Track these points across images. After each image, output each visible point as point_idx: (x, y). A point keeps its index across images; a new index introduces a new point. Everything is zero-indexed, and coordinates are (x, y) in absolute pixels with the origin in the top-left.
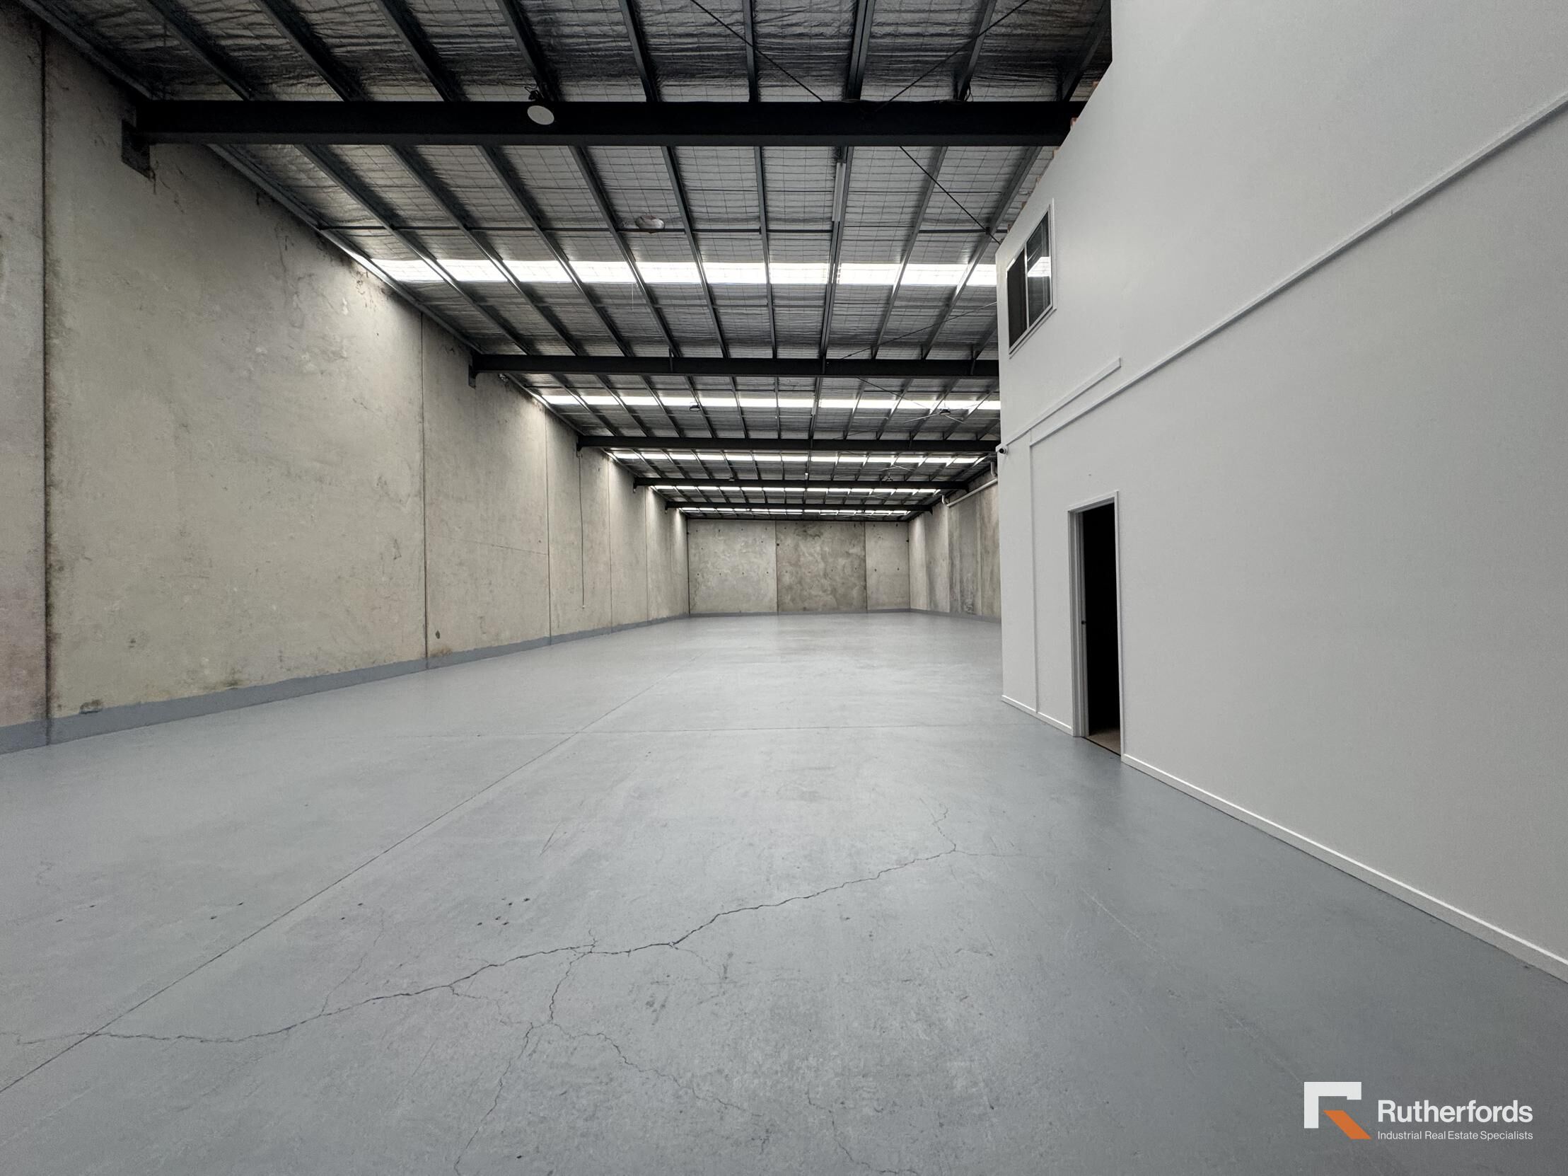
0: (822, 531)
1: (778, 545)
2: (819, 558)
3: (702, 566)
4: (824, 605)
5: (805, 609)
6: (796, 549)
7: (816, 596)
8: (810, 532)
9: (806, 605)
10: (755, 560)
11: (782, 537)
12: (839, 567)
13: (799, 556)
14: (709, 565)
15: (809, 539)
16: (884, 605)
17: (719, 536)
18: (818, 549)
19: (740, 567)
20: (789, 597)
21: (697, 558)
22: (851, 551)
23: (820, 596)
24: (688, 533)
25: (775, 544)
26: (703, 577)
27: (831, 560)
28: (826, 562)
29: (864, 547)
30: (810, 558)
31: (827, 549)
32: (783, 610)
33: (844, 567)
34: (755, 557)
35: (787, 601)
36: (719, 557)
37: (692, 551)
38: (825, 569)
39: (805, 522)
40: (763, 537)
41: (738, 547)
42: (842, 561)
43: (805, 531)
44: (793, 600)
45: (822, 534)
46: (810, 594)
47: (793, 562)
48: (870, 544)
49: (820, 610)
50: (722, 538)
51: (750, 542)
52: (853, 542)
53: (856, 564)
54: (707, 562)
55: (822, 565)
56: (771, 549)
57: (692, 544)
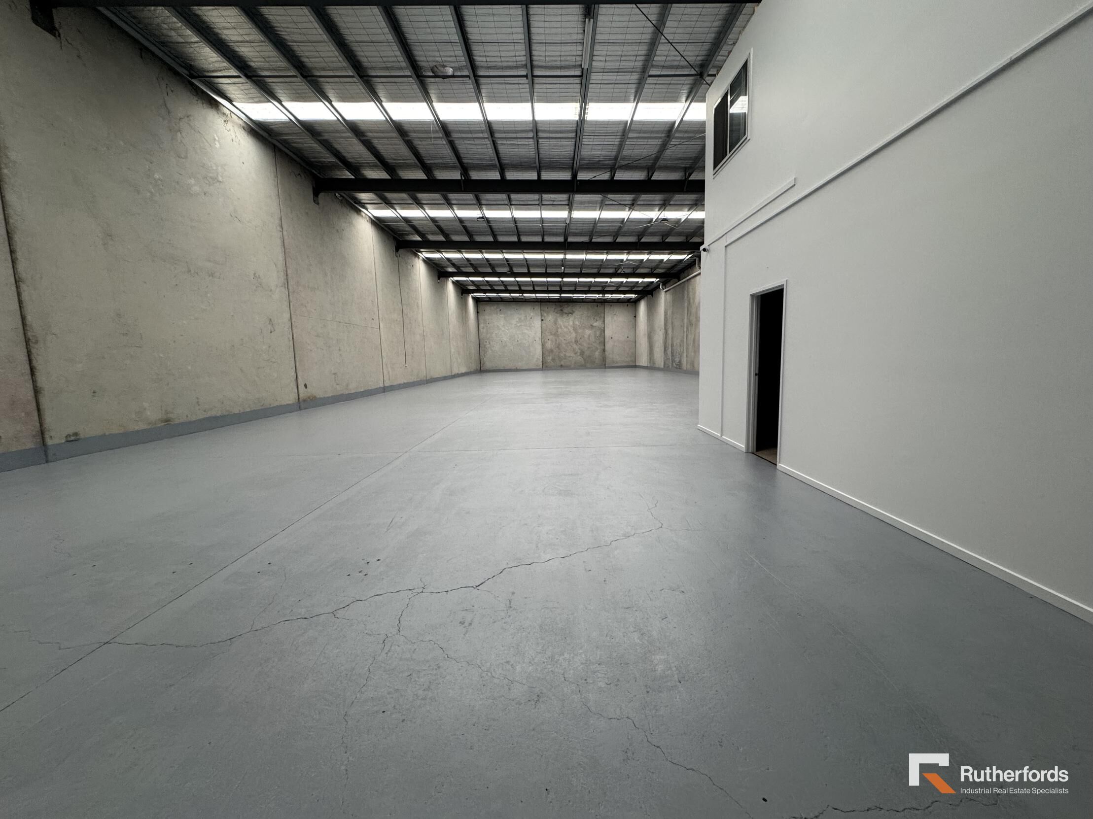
0: (574, 310)
1: (542, 320)
2: (571, 330)
3: (488, 336)
4: (575, 363)
5: (561, 366)
6: (556, 324)
7: (570, 357)
8: (566, 310)
9: (562, 363)
10: (526, 331)
11: (545, 314)
12: (586, 336)
13: (558, 328)
14: (494, 335)
15: (565, 316)
16: (617, 362)
17: (501, 314)
18: (571, 323)
19: (516, 337)
20: (551, 358)
21: (485, 330)
22: (595, 324)
23: (573, 357)
24: (478, 312)
25: (540, 320)
26: (490, 343)
27: (580, 331)
28: (576, 332)
29: (604, 321)
30: (565, 330)
31: (577, 323)
32: (546, 367)
33: (589, 336)
34: (527, 329)
35: (549, 361)
36: (500, 329)
37: (481, 326)
38: (576, 338)
39: (561, 304)
40: (532, 314)
41: (514, 322)
42: (588, 332)
43: (562, 310)
44: (553, 360)
45: (574, 312)
46: (565, 355)
47: (553, 333)
48: (608, 319)
49: (572, 366)
50: (503, 315)
51: (523, 318)
52: (596, 318)
53: (598, 333)
54: (492, 333)
55: (574, 335)
56: (537, 323)
57: (481, 321)
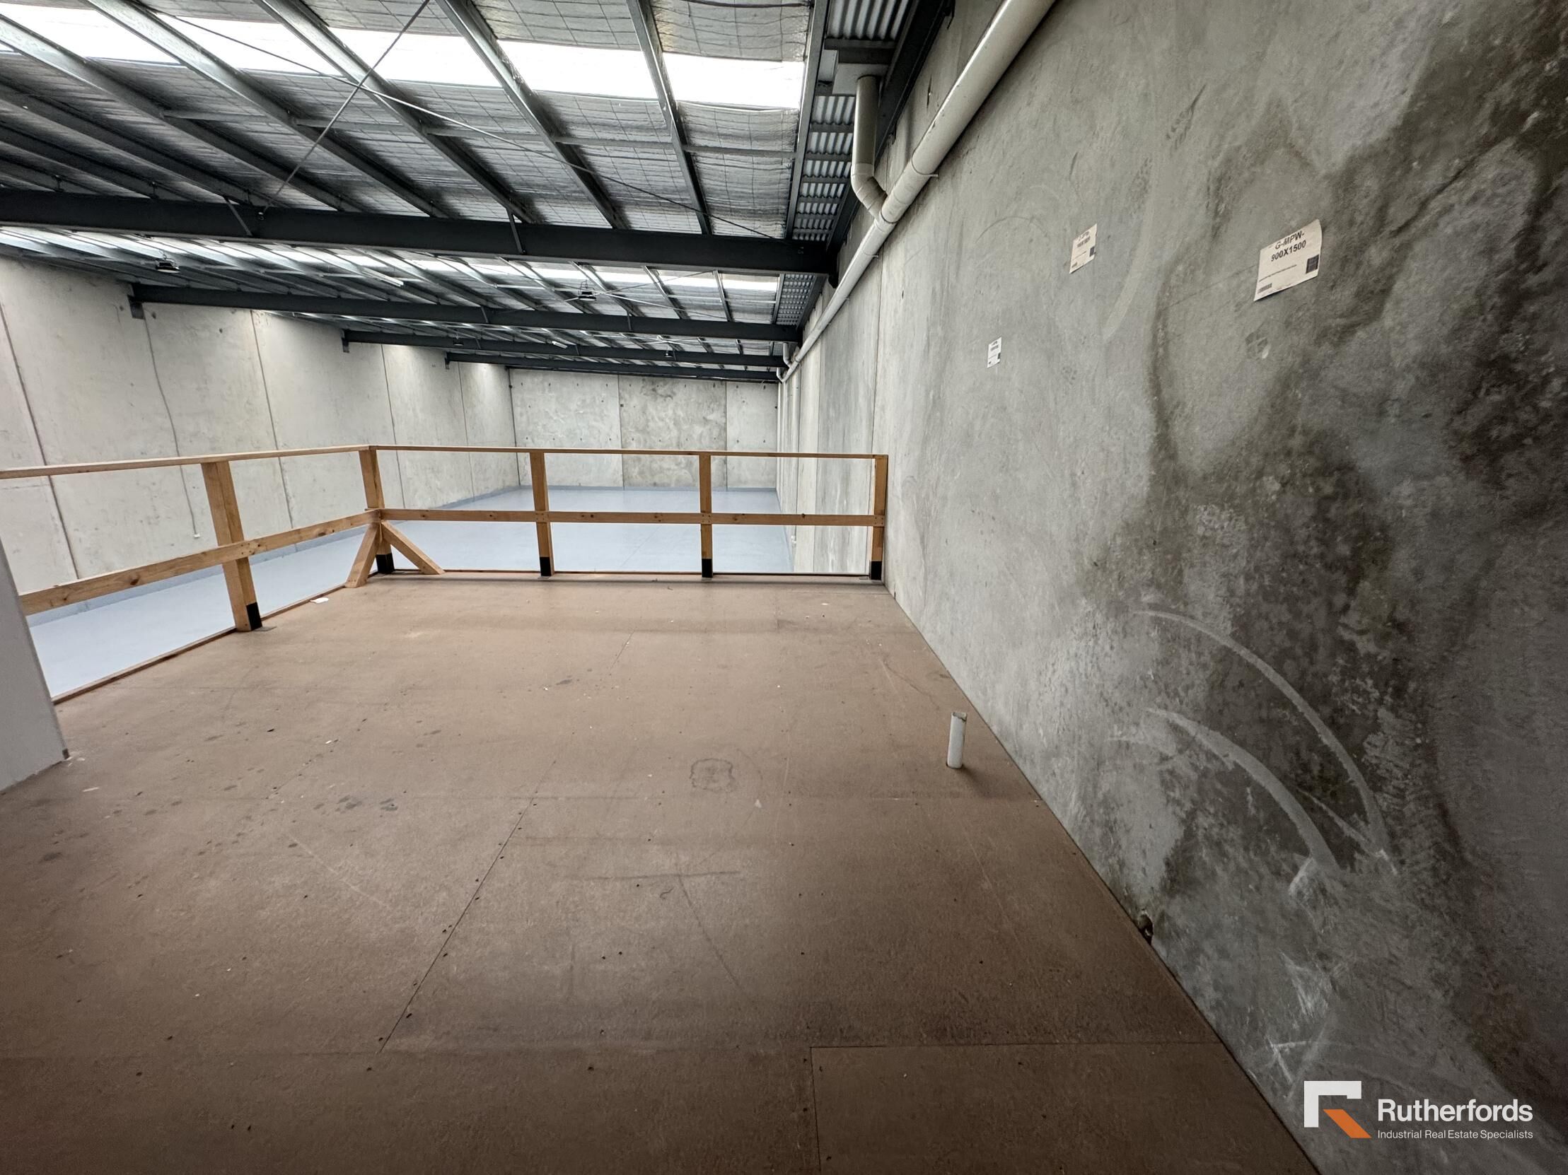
0: (675, 390)
1: (622, 406)
2: (672, 426)
3: (531, 428)
4: (678, 481)
5: (655, 484)
6: (644, 413)
7: (669, 469)
8: (661, 391)
9: (657, 479)
10: (594, 423)
11: (627, 396)
12: (695, 437)
14: (540, 428)
15: (660, 400)
16: (745, 483)
17: (550, 391)
18: (670, 412)
19: (578, 431)
20: (637, 470)
21: (524, 419)
22: (711, 417)
23: (674, 470)
24: (510, 387)
25: (618, 406)
26: (533, 441)
29: (725, 412)
30: (661, 424)
32: (630, 485)
34: (595, 420)
35: (634, 475)
36: (551, 418)
37: (517, 410)
38: (679, 438)
39: (655, 379)
40: (603, 395)
41: (573, 407)
42: (698, 429)
43: (654, 390)
44: (641, 473)
45: (674, 394)
46: (661, 467)
47: (641, 428)
48: (732, 410)
49: (673, 485)
50: (553, 394)
51: (588, 401)
52: (712, 406)
53: (715, 432)
54: (536, 424)
55: (675, 433)
56: (613, 411)
57: (517, 401)
